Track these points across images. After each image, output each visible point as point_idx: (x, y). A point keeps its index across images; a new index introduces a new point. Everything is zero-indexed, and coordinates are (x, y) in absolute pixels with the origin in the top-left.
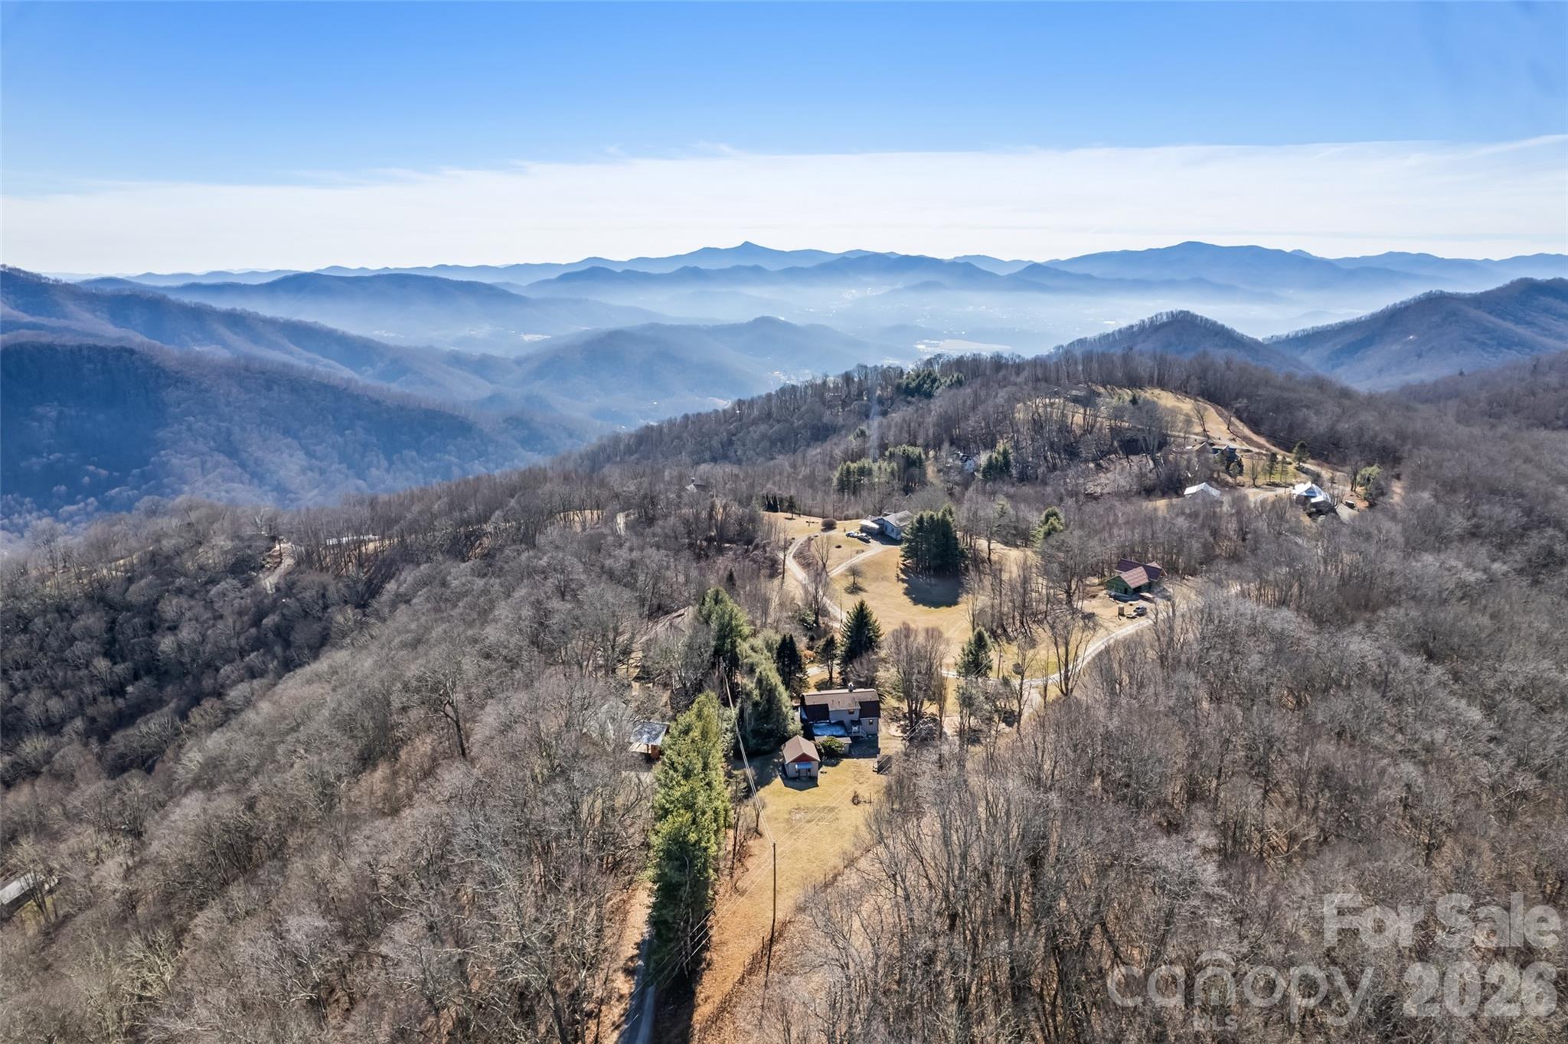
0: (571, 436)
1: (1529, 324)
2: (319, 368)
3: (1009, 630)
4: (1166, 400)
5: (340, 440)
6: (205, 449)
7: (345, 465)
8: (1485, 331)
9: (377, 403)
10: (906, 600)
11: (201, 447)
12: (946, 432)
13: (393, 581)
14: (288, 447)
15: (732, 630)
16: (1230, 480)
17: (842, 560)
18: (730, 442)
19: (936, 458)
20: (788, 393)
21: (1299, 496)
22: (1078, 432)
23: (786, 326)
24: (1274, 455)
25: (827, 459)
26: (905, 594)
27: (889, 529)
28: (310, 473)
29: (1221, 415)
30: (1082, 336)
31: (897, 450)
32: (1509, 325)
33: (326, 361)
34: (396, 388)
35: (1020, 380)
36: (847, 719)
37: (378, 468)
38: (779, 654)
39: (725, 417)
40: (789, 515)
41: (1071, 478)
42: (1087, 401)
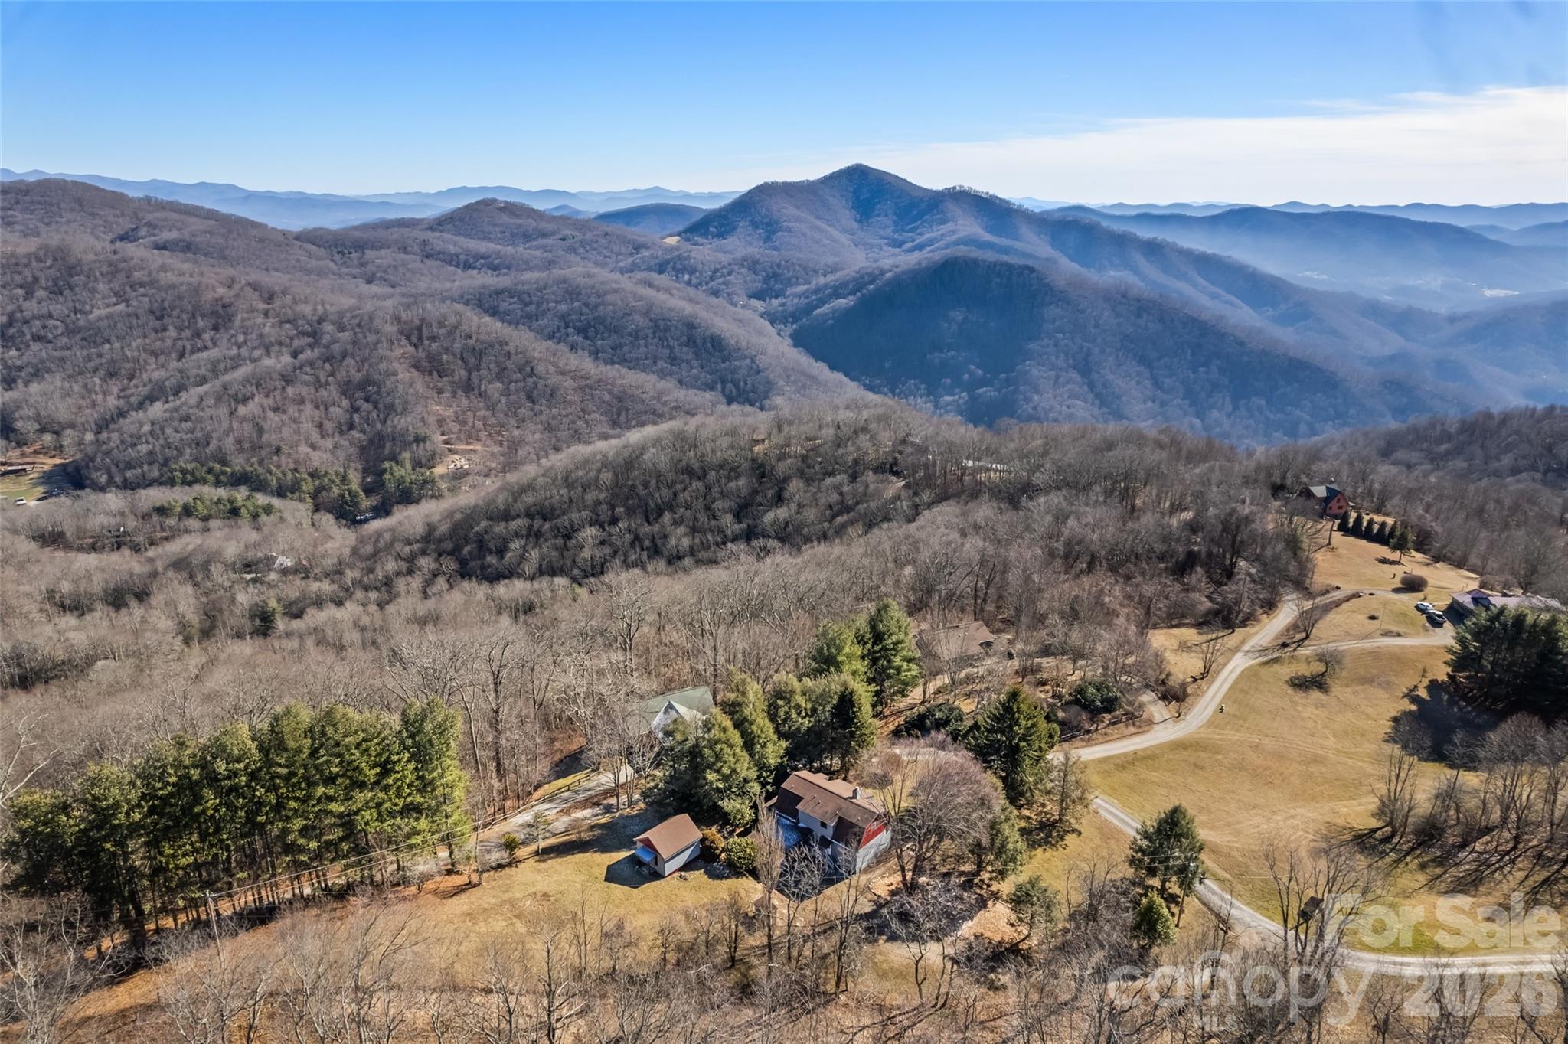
5: (1192, 376)
6: (1064, 365)
7: (1187, 402)
11: (1061, 362)
14: (1139, 374)
36: (818, 831)
37: (1220, 411)
40: (1397, 556)
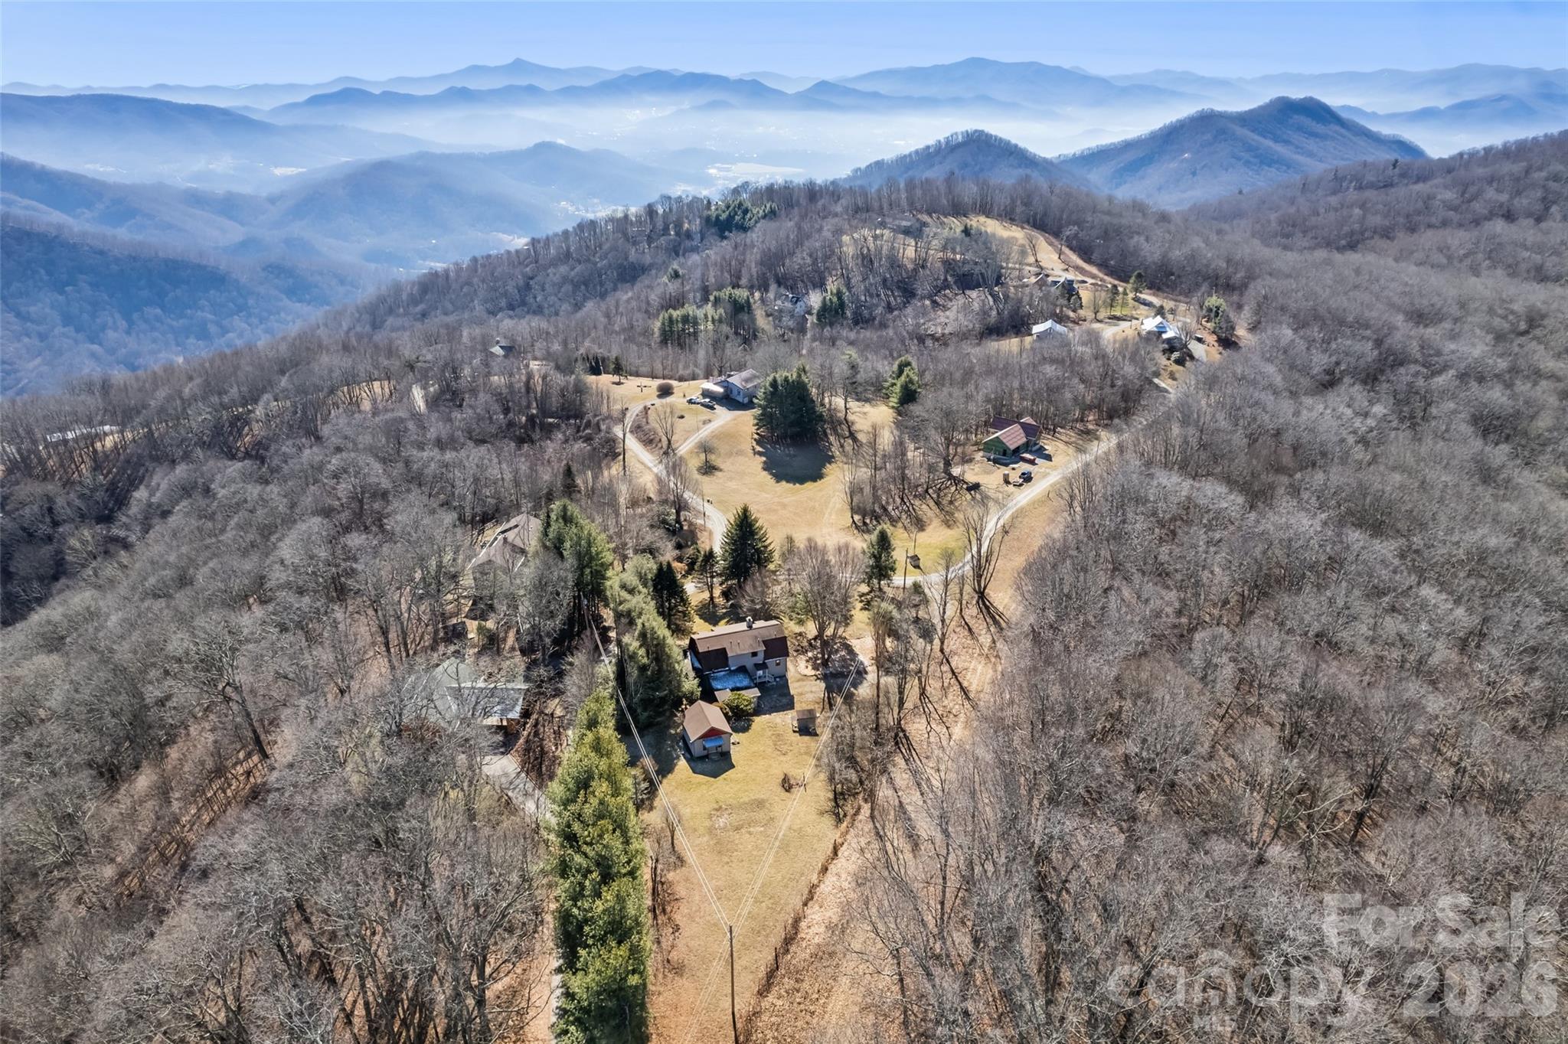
0: (342, 282)
1: (1287, 142)
2: (16, 211)
3: (890, 508)
4: (992, 227)
5: (61, 298)
7: (71, 328)
8: (1250, 148)
9: (101, 253)
10: (766, 477)
12: (770, 270)
13: (142, 487)
15: (591, 559)
16: (1072, 314)
17: (688, 433)
18: (528, 287)
19: (762, 300)
20: (588, 227)
21: (1149, 333)
22: (910, 266)
23: (567, 151)
24: (1115, 287)
25: (644, 306)
26: (765, 469)
27: (735, 392)
28: (26, 340)
29: (1051, 244)
30: (880, 158)
31: (722, 294)
32: (1268, 143)
33: (27, 202)
34: (123, 235)
35: (839, 209)
36: (749, 663)
37: (116, 329)
38: (655, 586)
39: (517, 259)
40: (616, 378)
41: (909, 318)
42: (915, 232)
